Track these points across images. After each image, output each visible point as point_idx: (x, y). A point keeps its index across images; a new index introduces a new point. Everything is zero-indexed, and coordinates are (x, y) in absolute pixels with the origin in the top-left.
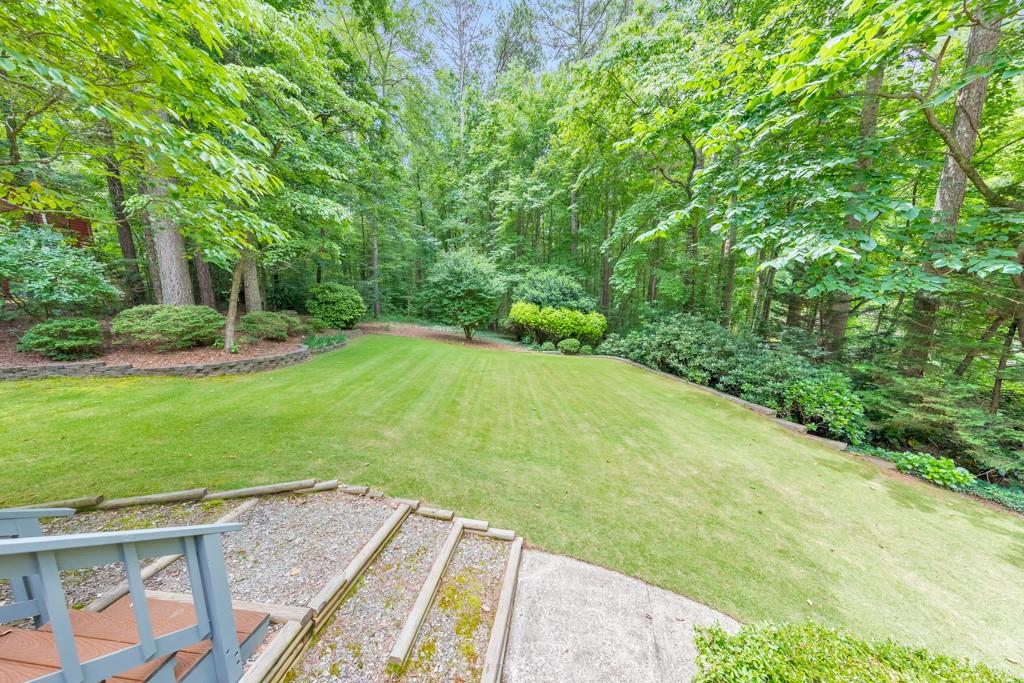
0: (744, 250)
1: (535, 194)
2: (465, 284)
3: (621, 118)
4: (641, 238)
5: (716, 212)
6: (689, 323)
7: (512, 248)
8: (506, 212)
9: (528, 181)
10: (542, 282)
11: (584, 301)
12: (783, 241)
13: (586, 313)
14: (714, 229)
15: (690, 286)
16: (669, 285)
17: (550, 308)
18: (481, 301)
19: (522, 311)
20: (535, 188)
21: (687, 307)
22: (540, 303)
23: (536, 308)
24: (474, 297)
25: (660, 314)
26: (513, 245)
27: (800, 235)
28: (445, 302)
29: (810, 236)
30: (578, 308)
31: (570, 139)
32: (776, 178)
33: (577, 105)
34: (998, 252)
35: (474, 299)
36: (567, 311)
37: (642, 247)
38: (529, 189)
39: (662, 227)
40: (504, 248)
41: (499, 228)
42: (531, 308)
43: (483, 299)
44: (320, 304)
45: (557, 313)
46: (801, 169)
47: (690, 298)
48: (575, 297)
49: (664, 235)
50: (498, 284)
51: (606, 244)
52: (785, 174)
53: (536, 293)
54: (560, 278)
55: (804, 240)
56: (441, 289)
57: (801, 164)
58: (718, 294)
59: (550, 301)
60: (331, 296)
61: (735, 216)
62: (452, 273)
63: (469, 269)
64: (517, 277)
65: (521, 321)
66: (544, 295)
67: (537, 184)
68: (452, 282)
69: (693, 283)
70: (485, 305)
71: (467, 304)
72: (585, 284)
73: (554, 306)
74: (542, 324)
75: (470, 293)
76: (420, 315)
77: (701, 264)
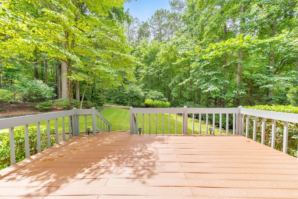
0: (201, 88)
1: (151, 71)
2: (135, 94)
3: (173, 55)
4: (180, 84)
5: (195, 79)
6: (191, 104)
7: (145, 85)
8: (143, 75)
9: (149, 68)
10: (154, 94)
11: (165, 99)
12: (208, 86)
13: (165, 102)
14: (195, 83)
15: (191, 95)
16: (186, 95)
17: (156, 101)
18: (138, 99)
19: (148, 101)
20: (151, 69)
21: (190, 100)
22: (153, 99)
23: (153, 100)
24: (137, 97)
25: (184, 102)
26: (145, 84)
27: (211, 85)
28: (129, 99)
29: (212, 86)
30: (163, 101)
31: (160, 59)
32: (206, 74)
33: (163, 52)
34: (242, 90)
35: (136, 98)
36: (161, 101)
37: (179, 86)
38: (150, 70)
39: (184, 82)
40: (142, 84)
41: (141, 79)
42: (151, 100)
43: (139, 98)
44: (94, 99)
45: (158, 102)
46: (210, 73)
47: (191, 98)
48: (162, 98)
49: (184, 84)
50: (142, 94)
51: (170, 85)
52: (207, 74)
53: (152, 97)
54: (159, 93)
55: (211, 86)
56: (128, 95)
57: (210, 72)
58: (198, 97)
59: (156, 99)
60: (98, 97)
61: (199, 81)
62: (131, 91)
63: (135, 90)
64: (146, 92)
65: (148, 104)
66: (155, 97)
67: (152, 69)
68: (131, 93)
69: (191, 94)
70: (139, 100)
71: (134, 99)
72: (165, 94)
73: (157, 100)
74: (154, 105)
75: (135, 96)
76: (114, 103)
77: (193, 90)
